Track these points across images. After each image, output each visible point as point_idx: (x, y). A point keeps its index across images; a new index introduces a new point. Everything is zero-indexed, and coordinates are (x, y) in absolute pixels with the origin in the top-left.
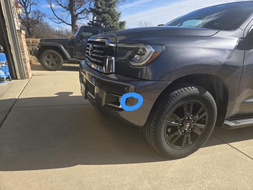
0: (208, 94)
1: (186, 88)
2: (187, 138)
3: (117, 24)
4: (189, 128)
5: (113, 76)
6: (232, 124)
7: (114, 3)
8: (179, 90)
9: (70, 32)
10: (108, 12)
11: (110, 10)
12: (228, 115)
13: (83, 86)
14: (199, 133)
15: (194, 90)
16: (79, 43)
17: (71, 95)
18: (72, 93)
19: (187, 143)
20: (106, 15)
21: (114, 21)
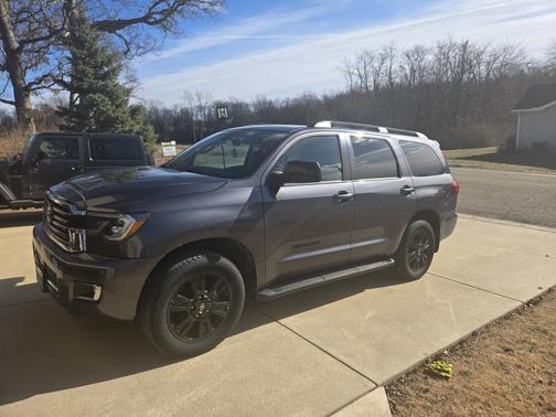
0: (224, 261)
1: (195, 258)
2: (205, 324)
3: (124, 113)
4: (204, 310)
5: (85, 256)
6: (271, 293)
7: (114, 70)
8: (180, 263)
9: (11, 115)
10: (103, 90)
11: (106, 86)
12: (260, 282)
13: (40, 271)
14: (224, 314)
15: (201, 259)
16: (35, 166)
17: (19, 284)
18: (21, 279)
19: (207, 332)
20: (97, 97)
21: (117, 106)
